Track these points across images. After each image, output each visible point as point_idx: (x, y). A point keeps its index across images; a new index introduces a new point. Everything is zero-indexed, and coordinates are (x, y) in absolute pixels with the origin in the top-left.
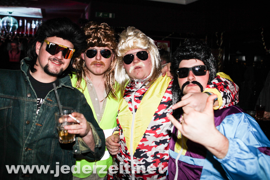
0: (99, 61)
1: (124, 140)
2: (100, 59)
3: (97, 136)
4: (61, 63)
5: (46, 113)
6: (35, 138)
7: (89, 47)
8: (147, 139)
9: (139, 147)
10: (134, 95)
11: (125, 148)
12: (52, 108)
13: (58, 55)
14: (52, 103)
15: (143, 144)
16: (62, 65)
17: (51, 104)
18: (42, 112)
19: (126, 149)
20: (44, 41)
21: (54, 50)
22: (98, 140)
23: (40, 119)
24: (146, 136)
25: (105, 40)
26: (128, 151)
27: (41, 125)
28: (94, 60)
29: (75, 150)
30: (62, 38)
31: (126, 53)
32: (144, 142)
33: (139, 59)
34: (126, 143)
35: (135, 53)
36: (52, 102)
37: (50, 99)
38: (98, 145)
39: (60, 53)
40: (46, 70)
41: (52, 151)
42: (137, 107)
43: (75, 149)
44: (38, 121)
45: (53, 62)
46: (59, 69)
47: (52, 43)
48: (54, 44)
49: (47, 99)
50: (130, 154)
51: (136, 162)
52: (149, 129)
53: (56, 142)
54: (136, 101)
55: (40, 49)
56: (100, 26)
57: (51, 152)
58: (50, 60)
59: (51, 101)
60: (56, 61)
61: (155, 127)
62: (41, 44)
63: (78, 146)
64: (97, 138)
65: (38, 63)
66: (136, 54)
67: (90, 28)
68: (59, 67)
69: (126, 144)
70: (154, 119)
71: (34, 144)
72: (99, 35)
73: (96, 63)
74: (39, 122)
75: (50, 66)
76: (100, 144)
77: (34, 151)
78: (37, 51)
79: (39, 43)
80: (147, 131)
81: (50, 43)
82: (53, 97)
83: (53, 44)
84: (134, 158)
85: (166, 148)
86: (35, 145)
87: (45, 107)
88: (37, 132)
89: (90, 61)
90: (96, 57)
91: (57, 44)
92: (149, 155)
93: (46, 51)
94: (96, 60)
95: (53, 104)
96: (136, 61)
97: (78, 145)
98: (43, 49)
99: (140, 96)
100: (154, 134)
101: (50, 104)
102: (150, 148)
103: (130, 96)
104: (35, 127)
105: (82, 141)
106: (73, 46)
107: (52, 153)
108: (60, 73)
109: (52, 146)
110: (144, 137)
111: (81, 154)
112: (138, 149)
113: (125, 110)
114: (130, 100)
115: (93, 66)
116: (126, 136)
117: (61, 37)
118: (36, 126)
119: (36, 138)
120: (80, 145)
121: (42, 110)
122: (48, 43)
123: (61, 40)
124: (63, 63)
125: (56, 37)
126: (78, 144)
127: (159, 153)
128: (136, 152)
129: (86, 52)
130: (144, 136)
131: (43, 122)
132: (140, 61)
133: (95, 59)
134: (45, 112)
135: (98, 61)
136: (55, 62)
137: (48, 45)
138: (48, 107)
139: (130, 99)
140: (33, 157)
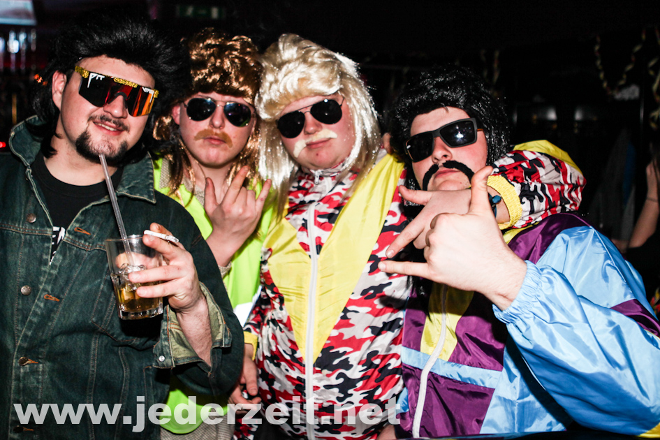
0: (218, 131)
1: (288, 325)
2: (222, 126)
3: (219, 318)
4: (121, 128)
5: (71, 268)
6: (41, 334)
7: (196, 92)
8: (351, 322)
9: (329, 342)
10: (315, 211)
11: (289, 344)
12: (89, 255)
13: (114, 107)
14: (90, 240)
15: (341, 335)
16: (125, 133)
17: (87, 244)
18: (60, 266)
19: (294, 347)
20: (74, 70)
21: (100, 91)
22: (221, 327)
23: (55, 284)
24: (349, 315)
25: (241, 79)
26: (298, 352)
27: (58, 300)
28: (206, 127)
29: (157, 357)
30: (123, 59)
31: (283, 110)
32: (342, 330)
33: (317, 122)
34: (294, 331)
35: (306, 107)
36: (91, 238)
37: (85, 229)
38: (221, 342)
39: (119, 100)
40: (83, 147)
41: (93, 367)
42: (322, 241)
43: (160, 355)
44: (49, 288)
45: (100, 125)
46: (116, 144)
47: (95, 75)
48: (102, 77)
49: (75, 229)
50: (305, 362)
51: (321, 380)
52: (358, 296)
53: (102, 343)
54: (321, 225)
55: (64, 93)
56: (231, 41)
57: (89, 367)
58: (91, 122)
59: (88, 233)
60: (107, 122)
61: (372, 292)
62: (65, 77)
63: (166, 346)
64: (220, 321)
65: (60, 130)
66: (309, 109)
67: (205, 43)
68: (117, 139)
69: (292, 334)
70: (369, 270)
71: (41, 350)
72: (227, 64)
73: (210, 136)
74: (52, 290)
75: (91, 137)
76: (227, 340)
77: (43, 367)
78: (57, 99)
79: (61, 76)
80: (351, 302)
81: (90, 73)
82: (92, 223)
83: (99, 76)
84: (315, 372)
85: (395, 341)
86: (44, 350)
87: (70, 250)
88: (47, 316)
89: (195, 128)
90: (211, 121)
91: (110, 77)
92: (355, 360)
93: (81, 97)
94: (210, 128)
95: (93, 244)
96: (311, 129)
97: (166, 343)
98: (71, 93)
99: (331, 211)
100: (369, 309)
101: (83, 242)
102: (356, 344)
103: (303, 211)
104: (42, 305)
105: (178, 331)
106: (154, 81)
107: (93, 371)
108: (119, 154)
109: (92, 353)
110: (344, 318)
111: (176, 366)
112: (326, 347)
113: (289, 248)
114: (303, 222)
115: (200, 141)
116: (293, 314)
117: (118, 58)
118: (46, 301)
119: (43, 332)
120: (173, 344)
121: (61, 258)
122: (86, 75)
123: (120, 64)
124: (126, 129)
125: (106, 58)
126: (167, 339)
127: (379, 354)
128: (320, 355)
129: (187, 102)
130: (343, 314)
131: (62, 290)
132: (321, 127)
133: (208, 124)
134: (70, 264)
135: (215, 130)
136: (106, 125)
137: (85, 81)
138: (77, 251)
139: (304, 219)
140: (40, 380)
